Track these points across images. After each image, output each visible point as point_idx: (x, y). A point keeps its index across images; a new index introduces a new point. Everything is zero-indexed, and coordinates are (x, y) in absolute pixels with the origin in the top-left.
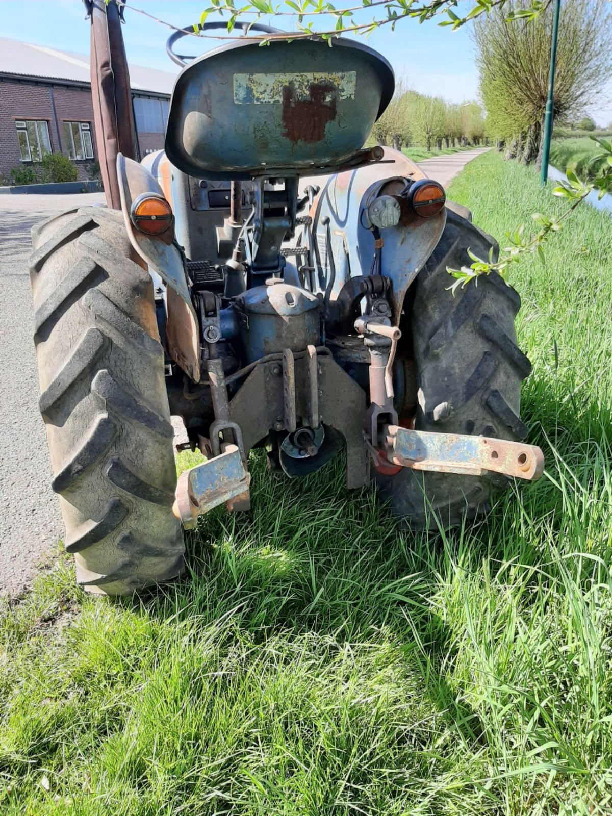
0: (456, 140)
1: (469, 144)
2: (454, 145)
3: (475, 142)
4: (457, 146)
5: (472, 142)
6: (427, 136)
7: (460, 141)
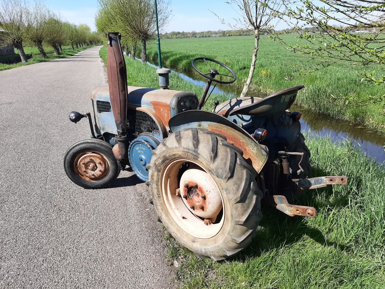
0: (83, 43)
1: (89, 45)
2: (83, 46)
3: (91, 43)
4: (84, 46)
5: (89, 43)
6: (71, 42)
7: (85, 44)
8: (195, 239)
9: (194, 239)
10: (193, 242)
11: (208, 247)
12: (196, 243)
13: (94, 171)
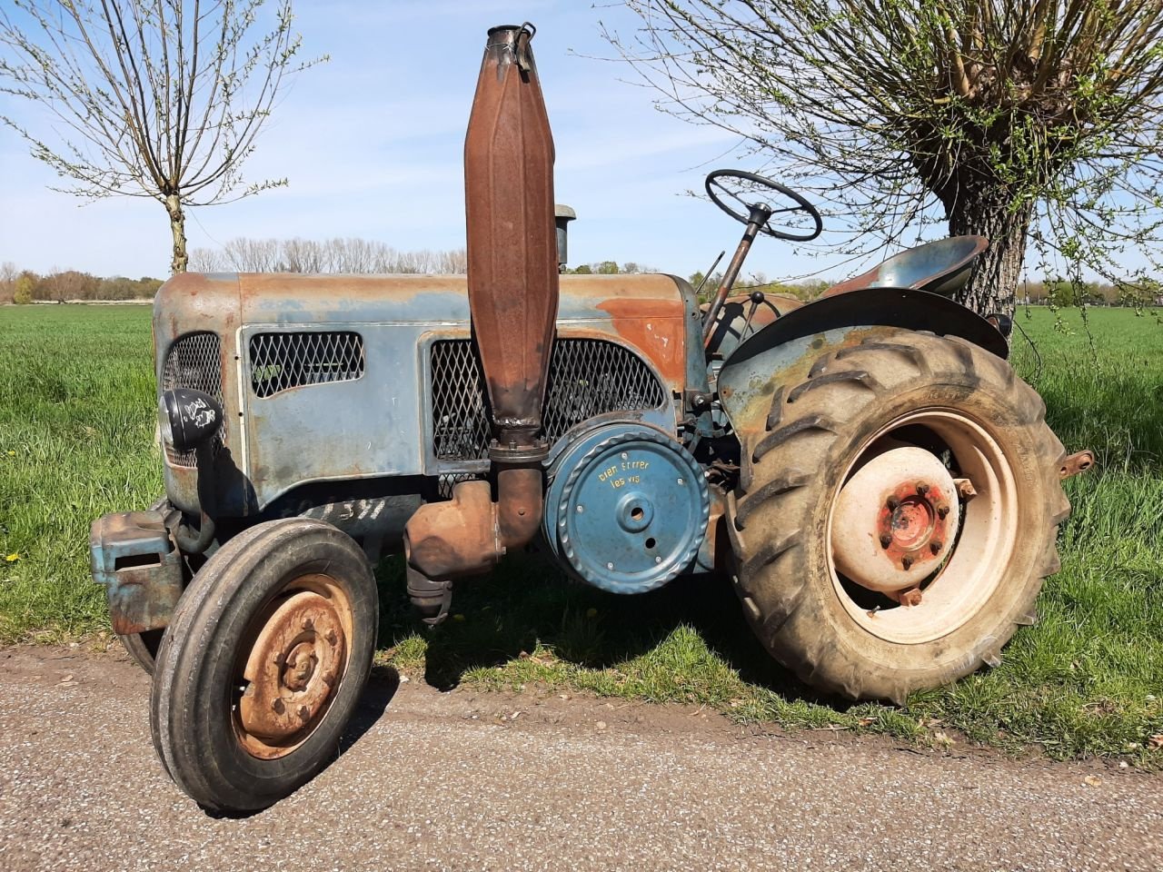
8: (938, 644)
9: (936, 646)
10: (937, 655)
11: (982, 639)
12: (947, 652)
13: (304, 689)
